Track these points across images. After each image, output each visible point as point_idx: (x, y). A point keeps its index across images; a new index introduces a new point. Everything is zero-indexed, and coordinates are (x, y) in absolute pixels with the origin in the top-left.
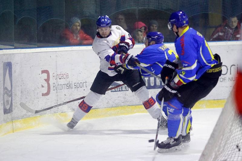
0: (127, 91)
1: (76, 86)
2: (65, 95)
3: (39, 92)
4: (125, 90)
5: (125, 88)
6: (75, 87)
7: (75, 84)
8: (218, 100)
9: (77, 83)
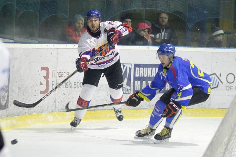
1: (76, 85)
2: (64, 94)
3: (37, 89)
4: (126, 92)
5: (126, 91)
6: (75, 86)
7: (75, 84)
8: (223, 109)
9: (77, 83)
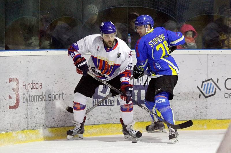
0: (112, 106)
1: (50, 97)
2: (37, 109)
3: (5, 104)
4: (109, 104)
5: (109, 103)
6: (50, 99)
7: (50, 96)
8: (222, 119)
9: (52, 95)
